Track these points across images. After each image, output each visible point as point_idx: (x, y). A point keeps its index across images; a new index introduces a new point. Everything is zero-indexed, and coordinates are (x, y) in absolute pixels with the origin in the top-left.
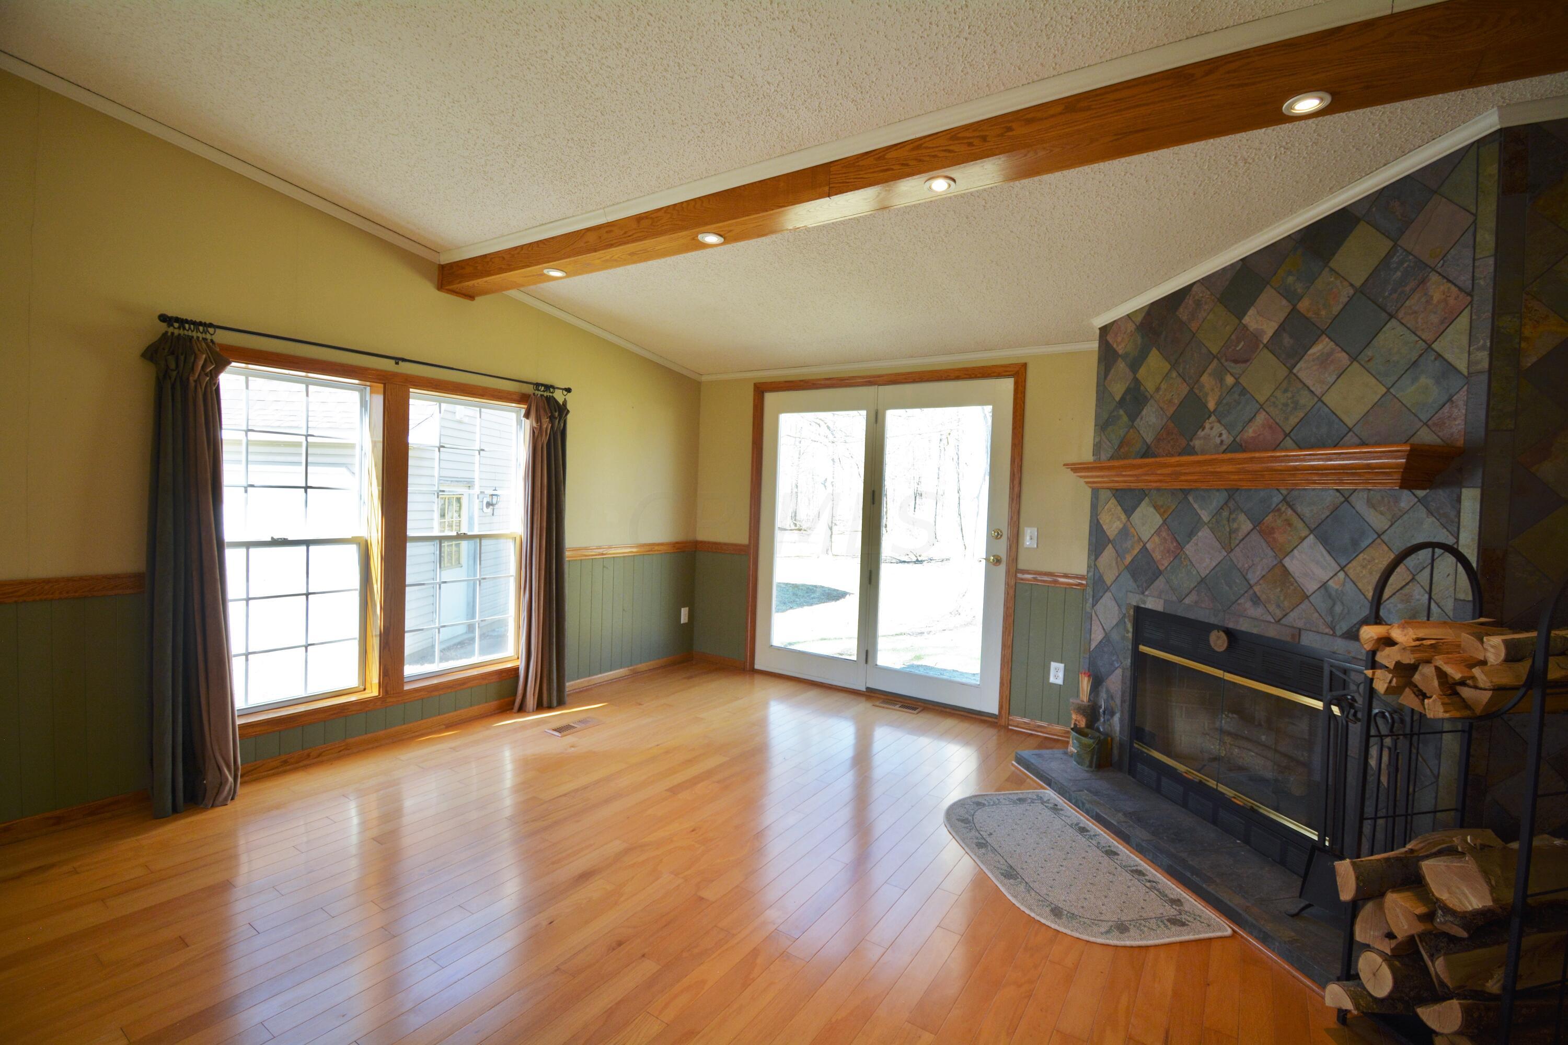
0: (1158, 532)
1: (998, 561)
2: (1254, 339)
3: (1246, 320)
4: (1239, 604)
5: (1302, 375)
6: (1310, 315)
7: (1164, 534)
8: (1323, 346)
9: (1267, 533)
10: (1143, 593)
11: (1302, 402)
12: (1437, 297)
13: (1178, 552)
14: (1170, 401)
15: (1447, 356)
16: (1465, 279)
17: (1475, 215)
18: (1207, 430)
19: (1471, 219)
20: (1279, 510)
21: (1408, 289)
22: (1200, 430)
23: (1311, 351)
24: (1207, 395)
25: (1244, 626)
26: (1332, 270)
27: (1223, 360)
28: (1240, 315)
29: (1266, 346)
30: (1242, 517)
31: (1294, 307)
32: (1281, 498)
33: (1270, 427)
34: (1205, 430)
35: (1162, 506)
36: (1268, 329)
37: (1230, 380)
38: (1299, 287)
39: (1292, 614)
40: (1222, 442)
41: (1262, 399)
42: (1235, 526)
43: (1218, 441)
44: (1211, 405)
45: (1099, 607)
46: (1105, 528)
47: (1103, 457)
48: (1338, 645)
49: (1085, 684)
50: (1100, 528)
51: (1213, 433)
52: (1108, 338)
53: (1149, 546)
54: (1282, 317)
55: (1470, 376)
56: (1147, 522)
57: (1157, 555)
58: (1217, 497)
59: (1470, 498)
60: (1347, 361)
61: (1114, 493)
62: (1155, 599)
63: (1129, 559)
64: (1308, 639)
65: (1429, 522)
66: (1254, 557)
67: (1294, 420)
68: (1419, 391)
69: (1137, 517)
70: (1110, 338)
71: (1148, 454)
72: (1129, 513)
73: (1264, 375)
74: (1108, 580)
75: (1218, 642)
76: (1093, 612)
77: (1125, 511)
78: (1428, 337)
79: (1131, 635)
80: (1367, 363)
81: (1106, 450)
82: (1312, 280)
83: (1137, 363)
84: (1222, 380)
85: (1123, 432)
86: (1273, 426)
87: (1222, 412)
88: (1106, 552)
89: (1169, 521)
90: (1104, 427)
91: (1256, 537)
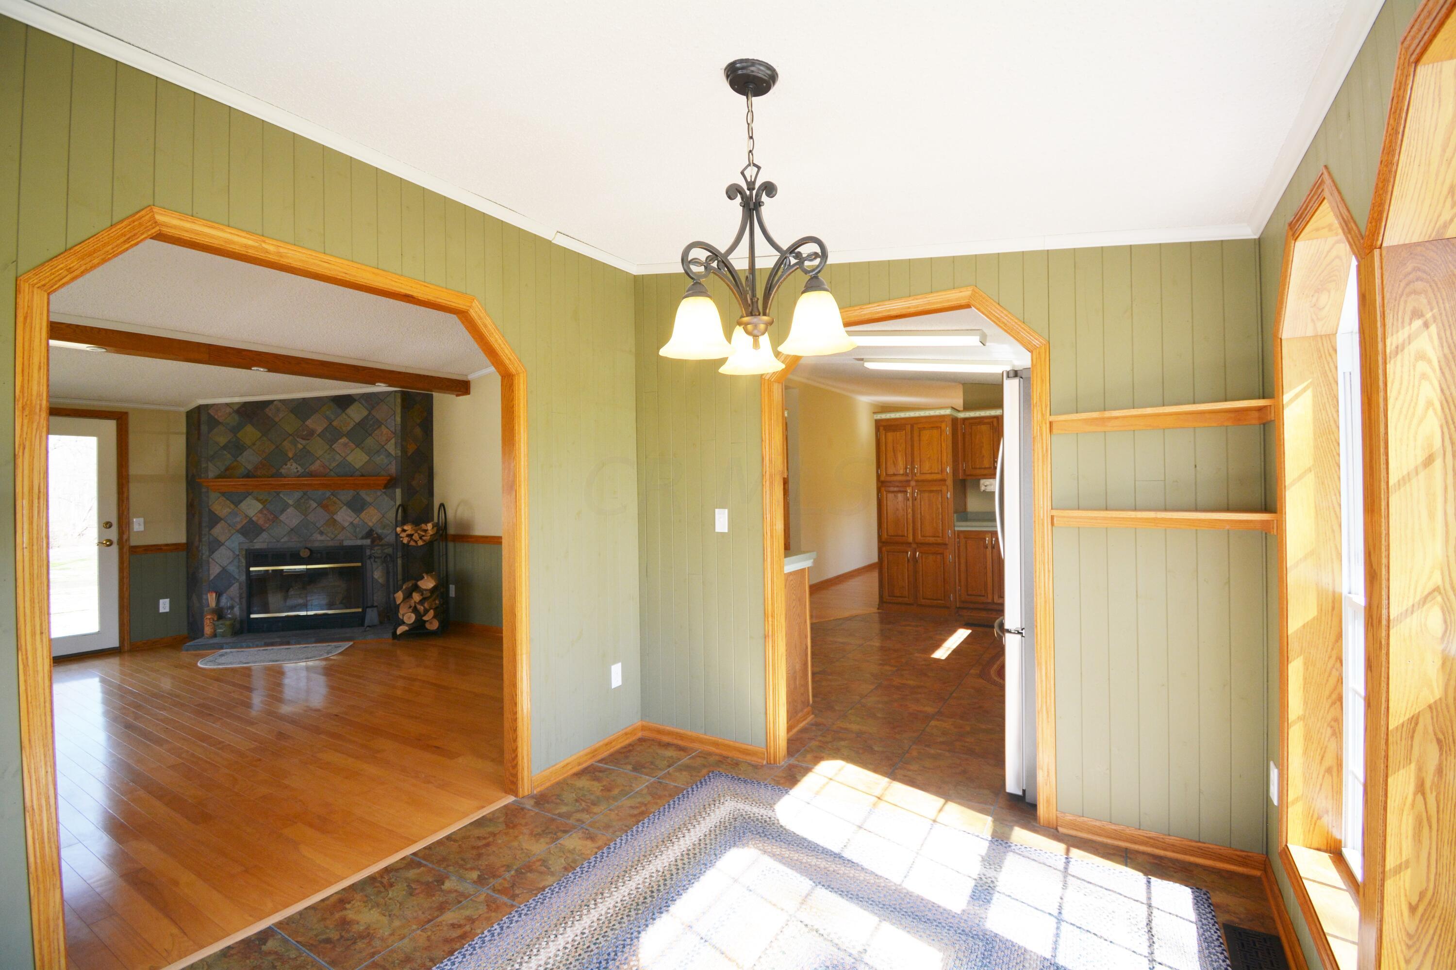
0: (261, 511)
1: (110, 543)
2: (312, 433)
3: (307, 423)
4: (313, 537)
5: (337, 449)
6: (338, 428)
7: (265, 512)
8: (344, 440)
9: (325, 507)
10: (251, 543)
11: (337, 459)
12: (384, 433)
13: (275, 519)
14: (264, 451)
15: (389, 450)
16: (393, 429)
17: (395, 412)
18: (288, 466)
19: (393, 412)
20: (330, 498)
21: (375, 428)
22: (284, 466)
23: (340, 441)
24: (287, 450)
25: (317, 544)
26: (346, 414)
27: (296, 437)
28: (304, 421)
29: (319, 435)
30: (312, 502)
31: (331, 423)
32: (331, 494)
35: (262, 500)
36: (319, 430)
37: (300, 446)
38: (333, 417)
40: (298, 471)
41: (318, 456)
42: (308, 505)
43: (296, 470)
44: (290, 455)
45: (217, 555)
46: (217, 513)
47: (211, 475)
48: (359, 542)
49: (212, 599)
50: (212, 514)
51: (292, 467)
52: (209, 411)
53: (254, 519)
54: (325, 426)
55: (396, 458)
56: (252, 508)
57: (261, 522)
58: (297, 495)
59: (398, 491)
60: (354, 446)
61: (223, 494)
62: (260, 543)
63: (239, 527)
64: (346, 543)
65: (386, 499)
66: (318, 516)
67: (334, 464)
68: (381, 459)
69: (243, 506)
70: (211, 412)
71: (248, 476)
72: (237, 504)
73: (318, 447)
74: (222, 538)
75: (305, 554)
76: (210, 560)
77: (233, 503)
78: (383, 444)
79: (244, 564)
80: (362, 449)
81: (213, 471)
82: (338, 416)
83: (235, 430)
84: (296, 446)
85: (228, 462)
86: (324, 466)
87: (297, 459)
88: (218, 526)
89: (268, 506)
90: (211, 458)
91: (319, 509)
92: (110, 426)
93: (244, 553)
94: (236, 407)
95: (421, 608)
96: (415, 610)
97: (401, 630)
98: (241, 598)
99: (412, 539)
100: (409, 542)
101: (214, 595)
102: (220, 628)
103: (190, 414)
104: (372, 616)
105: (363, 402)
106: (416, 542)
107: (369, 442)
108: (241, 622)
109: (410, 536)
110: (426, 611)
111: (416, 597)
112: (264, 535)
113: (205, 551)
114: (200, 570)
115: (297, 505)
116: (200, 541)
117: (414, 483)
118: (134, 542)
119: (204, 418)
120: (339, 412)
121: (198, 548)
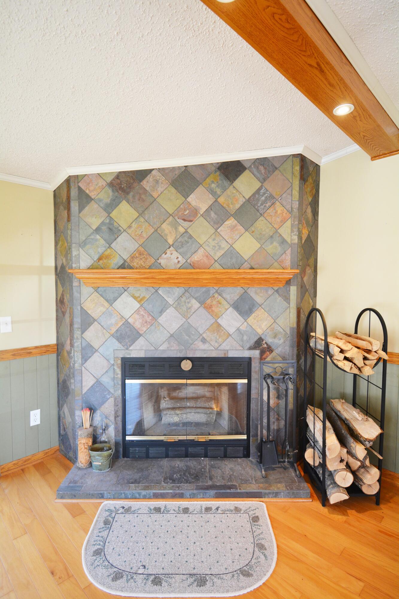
0: (137, 311)
2: (194, 211)
3: (189, 199)
4: (194, 344)
5: (222, 233)
6: (225, 205)
7: (142, 313)
8: (231, 222)
9: (209, 308)
10: (127, 349)
11: (223, 246)
12: (279, 212)
13: (153, 321)
14: (141, 236)
15: (283, 235)
16: (288, 207)
17: (292, 183)
18: (168, 255)
19: (290, 184)
20: (214, 296)
21: (267, 205)
22: (164, 254)
23: (226, 223)
24: (167, 235)
25: (198, 355)
26: (234, 187)
27: (176, 218)
28: (186, 196)
29: (202, 215)
30: (194, 301)
31: (216, 199)
32: (215, 291)
33: (207, 256)
34: (167, 255)
35: (139, 297)
36: (203, 208)
37: (181, 230)
38: (219, 191)
39: (224, 344)
40: (179, 262)
41: (201, 243)
42: (190, 305)
43: (176, 261)
44: (170, 241)
45: (89, 364)
46: (89, 312)
47: (83, 264)
48: (246, 353)
50: (84, 312)
51: (172, 256)
52: (80, 184)
53: (130, 321)
54: (210, 202)
55: (291, 245)
56: (127, 306)
57: (137, 325)
58: (178, 291)
59: (293, 290)
60: (243, 230)
61: (97, 289)
62: (137, 350)
63: (114, 330)
64: (231, 354)
65: (279, 299)
66: (201, 320)
67: (219, 254)
68: (273, 248)
69: (118, 304)
70: (82, 185)
71: (125, 266)
72: (111, 302)
73: (201, 230)
74: (96, 345)
75: (186, 366)
76: (83, 368)
77: (107, 301)
78: (276, 226)
79: (120, 376)
80: (252, 233)
81: (84, 260)
82: (224, 189)
83: (109, 207)
84: (176, 229)
85: (101, 250)
86: (208, 256)
87: (178, 246)
88: (92, 327)
89: (145, 305)
90: (83, 245)
91: (202, 311)
93: (119, 362)
94: (109, 179)
98: (115, 417)
101: (89, 413)
107: (261, 224)
108: (117, 444)
112: (141, 341)
113: (77, 357)
114: (72, 381)
115: (178, 305)
116: (72, 345)
119: (74, 193)
120: (226, 183)
121: (69, 353)
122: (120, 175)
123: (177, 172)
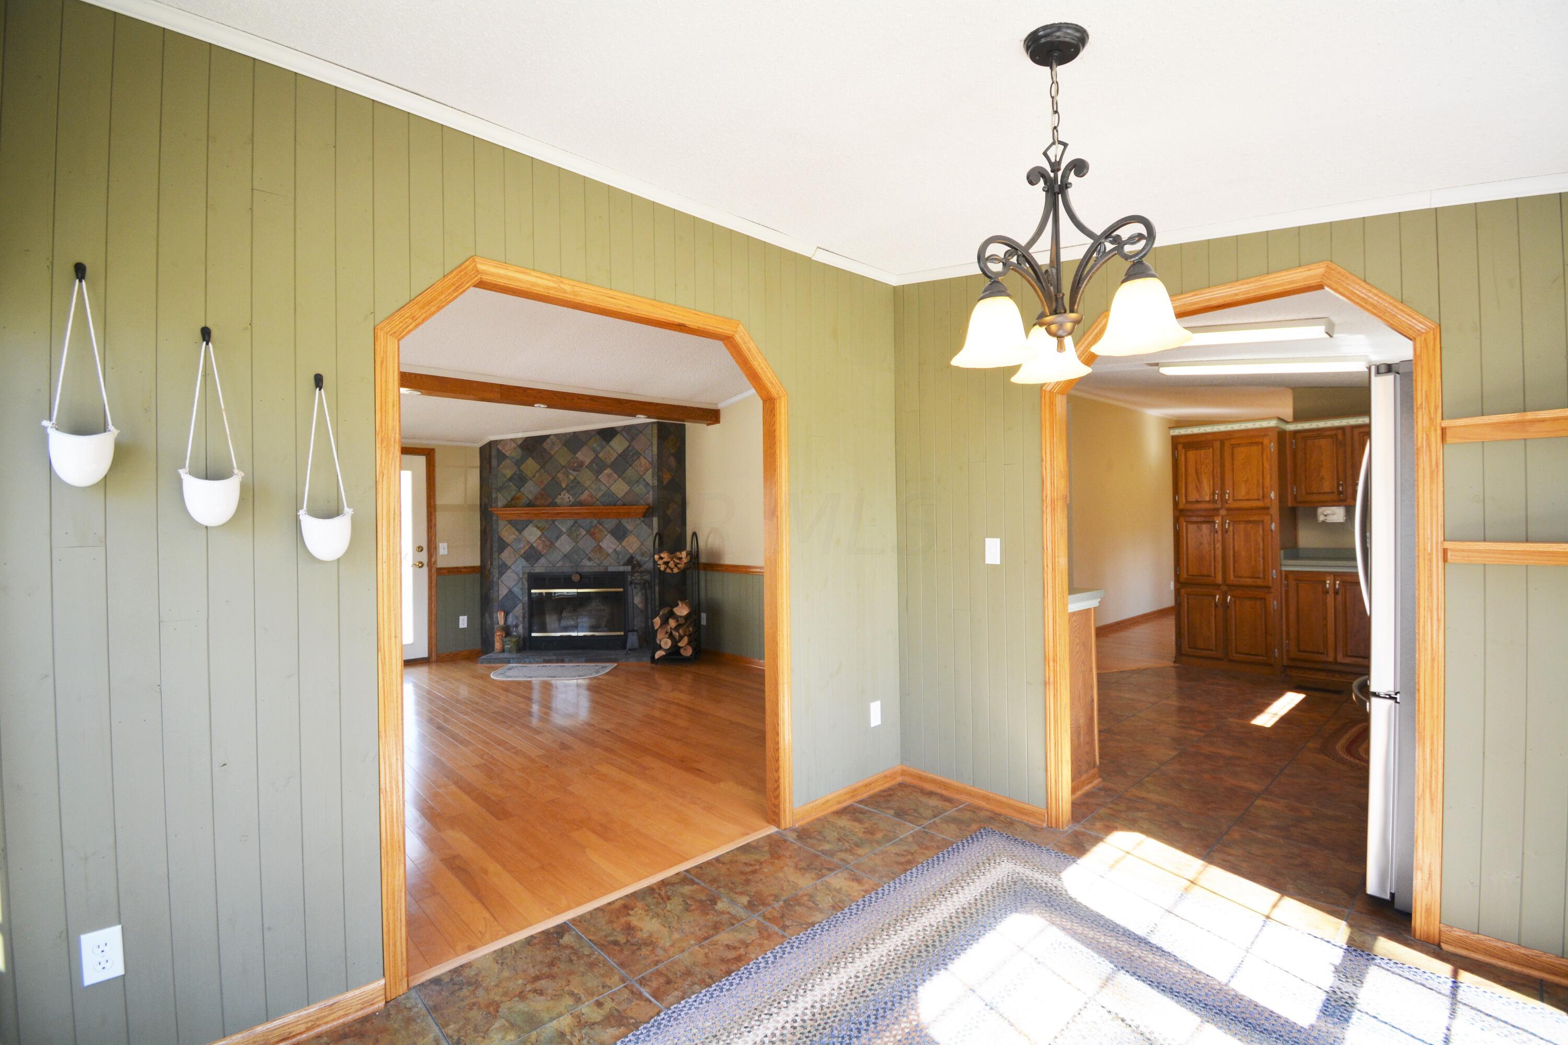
0: (540, 538)
1: (421, 565)
2: (581, 464)
3: (577, 455)
4: (582, 563)
5: (602, 480)
6: (603, 459)
7: (543, 539)
8: (608, 471)
9: (592, 534)
10: (532, 567)
11: (602, 489)
12: (643, 463)
13: (551, 545)
14: (542, 482)
15: (646, 480)
16: (650, 460)
18: (562, 496)
19: (650, 443)
20: (596, 526)
21: (634, 459)
22: (559, 496)
23: (604, 472)
24: (561, 481)
25: (585, 570)
26: (610, 447)
27: (568, 469)
28: (575, 453)
29: (587, 467)
30: (582, 530)
31: (597, 456)
32: (597, 522)
35: (541, 528)
36: (588, 461)
37: (572, 477)
38: (598, 449)
39: (604, 562)
40: (570, 501)
41: (587, 487)
42: (579, 533)
43: (568, 500)
44: (564, 486)
45: (504, 577)
46: (504, 539)
47: (500, 504)
48: (622, 569)
49: (500, 616)
50: (501, 539)
51: (565, 497)
52: (498, 447)
53: (534, 545)
54: (592, 457)
55: (653, 487)
56: (532, 534)
57: (540, 548)
58: (570, 522)
59: (655, 520)
60: (617, 477)
61: (510, 522)
62: (540, 567)
63: (522, 552)
64: (610, 569)
65: (645, 527)
66: (587, 544)
67: (600, 494)
68: (639, 489)
69: (526, 533)
70: (500, 447)
71: (530, 504)
72: (520, 531)
73: (586, 478)
74: (509, 563)
75: (576, 578)
76: (500, 582)
77: (517, 530)
78: (641, 474)
79: (526, 586)
80: (624, 479)
81: (501, 501)
82: (603, 448)
83: (519, 463)
84: (568, 477)
85: (513, 493)
86: (591, 496)
87: (569, 489)
88: (506, 551)
89: (545, 533)
90: (499, 490)
91: (588, 537)
92: (421, 460)
93: (526, 576)
94: (519, 442)
95: (676, 634)
96: (671, 636)
97: (659, 654)
98: (524, 618)
99: (668, 566)
100: (665, 569)
101: (503, 614)
102: (508, 644)
103: (482, 449)
104: (633, 639)
105: (625, 434)
106: (672, 569)
107: (630, 472)
108: (524, 639)
109: (666, 563)
110: (681, 638)
111: (672, 623)
112: (543, 560)
113: (495, 573)
114: (492, 591)
115: (570, 533)
116: (491, 564)
117: (669, 512)
118: (440, 564)
119: (494, 453)
120: (604, 443)
121: (489, 570)
122: (527, 439)
123: (568, 437)
